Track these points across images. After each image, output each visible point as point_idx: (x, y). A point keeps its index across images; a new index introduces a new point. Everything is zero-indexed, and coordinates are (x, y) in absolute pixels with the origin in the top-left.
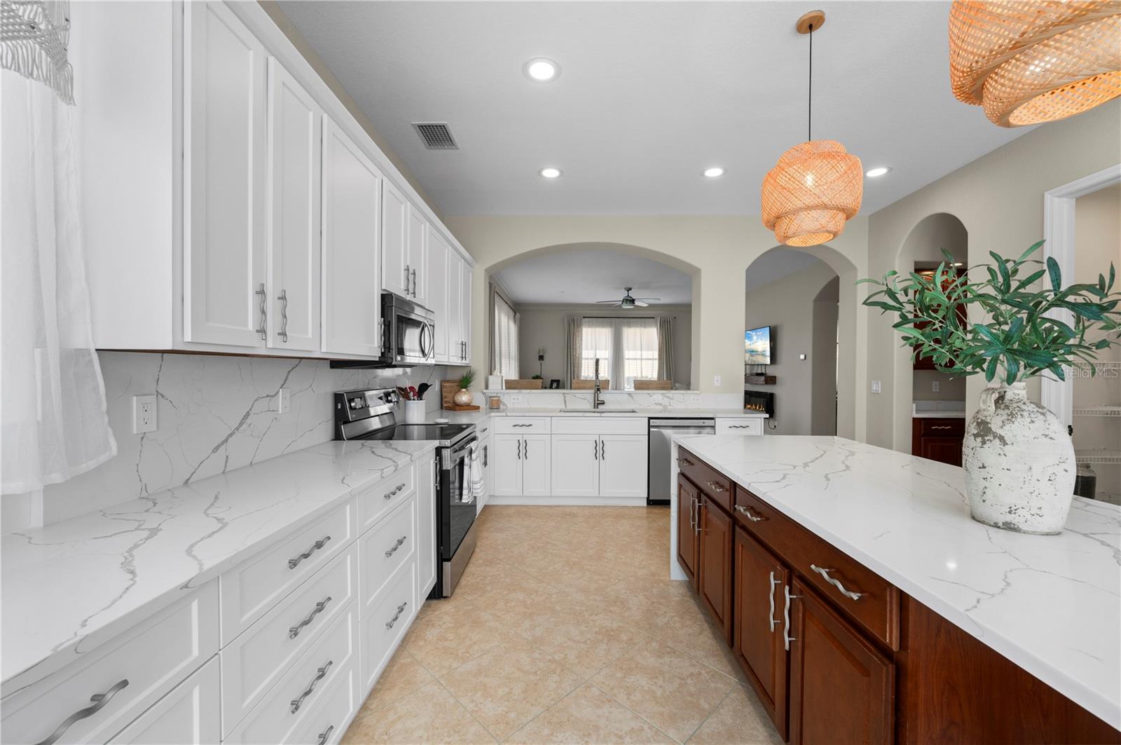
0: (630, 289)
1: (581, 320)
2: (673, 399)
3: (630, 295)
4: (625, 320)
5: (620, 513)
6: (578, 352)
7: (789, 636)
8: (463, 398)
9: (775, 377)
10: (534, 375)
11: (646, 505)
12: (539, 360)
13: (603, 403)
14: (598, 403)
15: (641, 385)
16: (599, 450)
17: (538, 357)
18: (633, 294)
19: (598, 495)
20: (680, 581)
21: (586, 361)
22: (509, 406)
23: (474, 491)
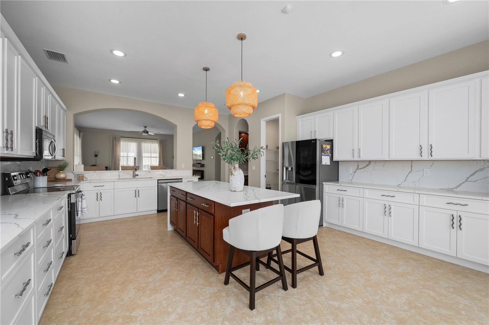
0: (146, 127)
1: (120, 138)
2: (167, 173)
3: (146, 130)
4: (143, 139)
5: (145, 217)
6: (118, 153)
7: (198, 223)
8: (62, 176)
9: (204, 164)
10: (92, 164)
11: (157, 213)
12: (95, 157)
13: (138, 175)
14: (135, 176)
15: (153, 168)
16: (137, 194)
17: (94, 156)
18: (147, 129)
19: (136, 212)
20: (171, 231)
21: (123, 158)
22: (88, 179)
23: (83, 212)
